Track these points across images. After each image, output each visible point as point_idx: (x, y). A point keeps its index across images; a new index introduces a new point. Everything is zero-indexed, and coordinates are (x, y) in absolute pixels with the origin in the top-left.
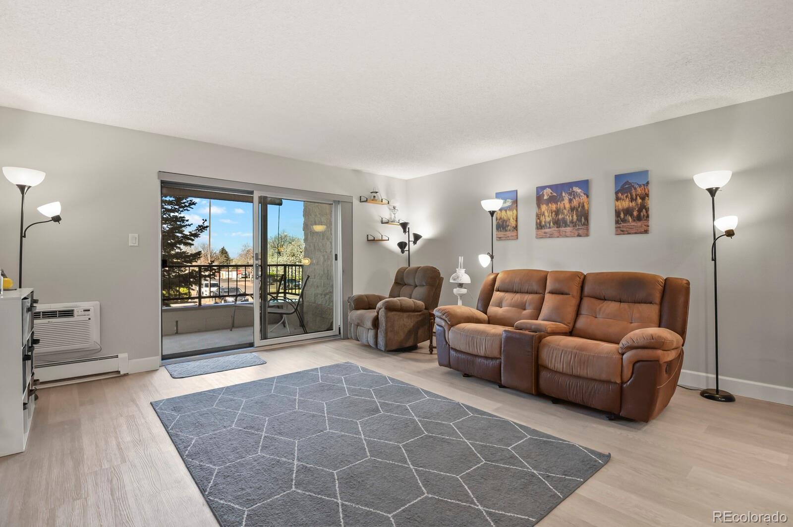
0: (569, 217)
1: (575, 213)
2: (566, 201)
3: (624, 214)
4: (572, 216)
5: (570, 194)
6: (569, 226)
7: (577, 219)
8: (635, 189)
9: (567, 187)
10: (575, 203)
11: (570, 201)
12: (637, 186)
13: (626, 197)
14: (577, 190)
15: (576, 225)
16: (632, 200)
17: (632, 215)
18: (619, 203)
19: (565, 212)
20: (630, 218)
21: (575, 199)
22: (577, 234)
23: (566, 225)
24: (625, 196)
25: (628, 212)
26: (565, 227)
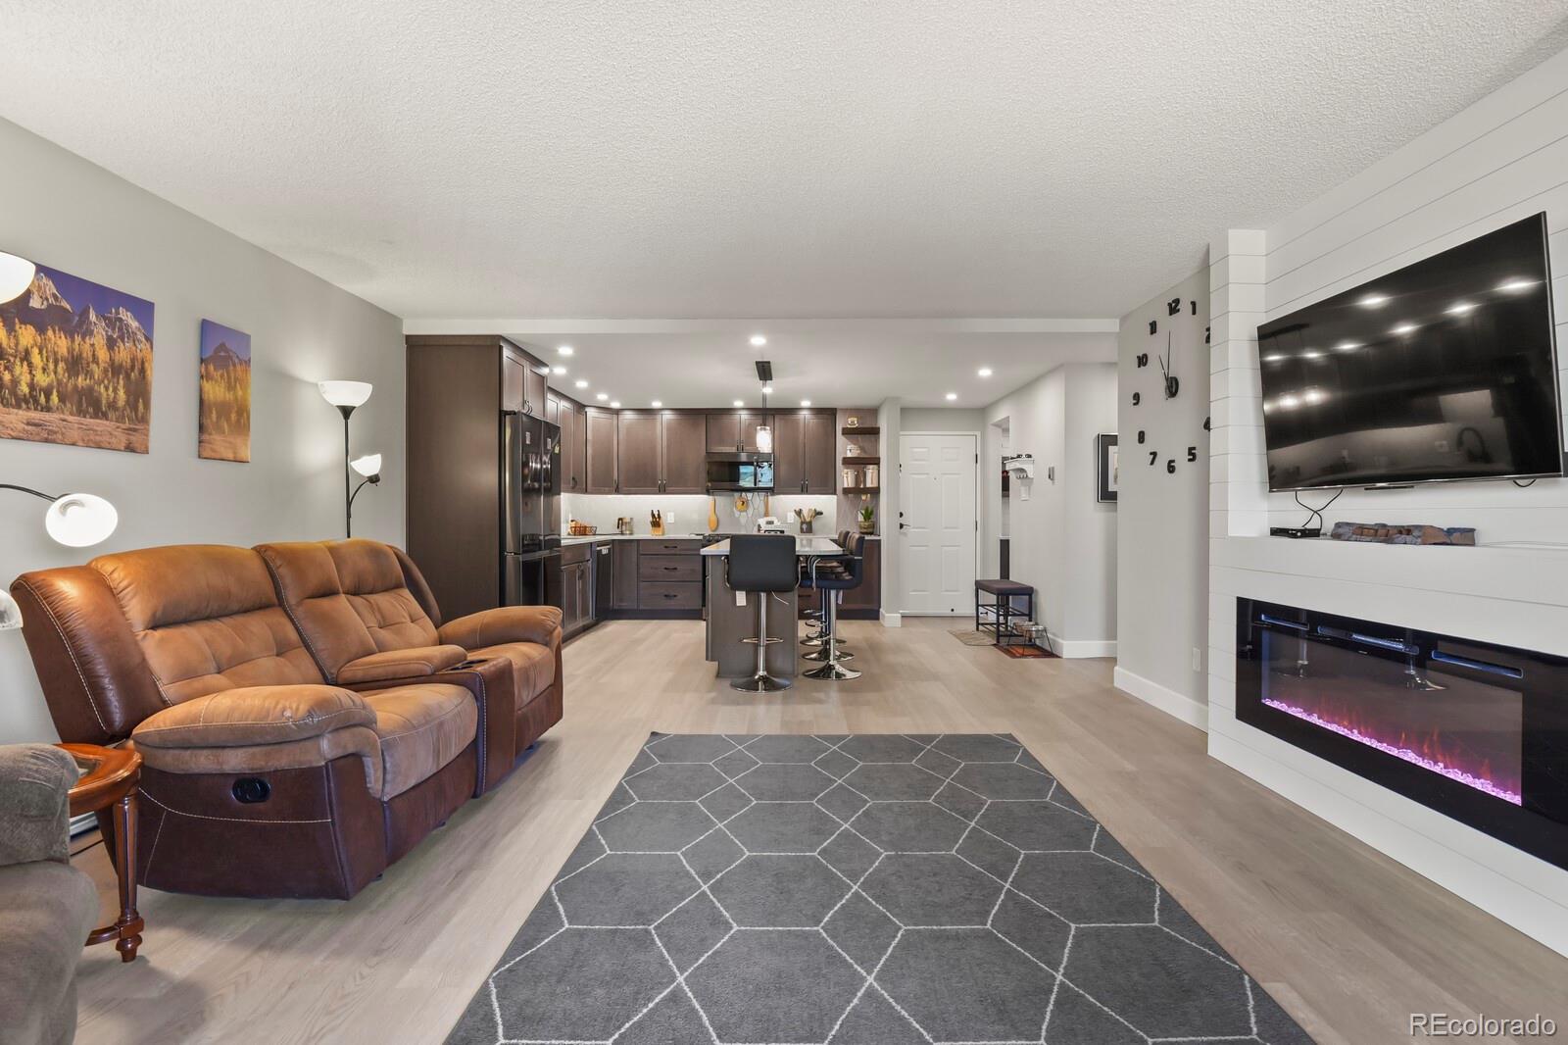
0: (107, 388)
1: (121, 382)
2: (99, 339)
3: (217, 413)
4: (115, 390)
5: (113, 323)
6: (105, 416)
7: (127, 402)
8: (234, 365)
9: (105, 298)
10: (123, 354)
11: (111, 344)
12: (237, 361)
13: (222, 376)
14: (126, 316)
15: (123, 417)
16: (230, 387)
17: (228, 420)
18: (207, 386)
19: (97, 372)
20: (226, 426)
21: (123, 341)
22: (123, 439)
23: (99, 413)
24: (219, 374)
25: (224, 409)
26: (95, 416)
